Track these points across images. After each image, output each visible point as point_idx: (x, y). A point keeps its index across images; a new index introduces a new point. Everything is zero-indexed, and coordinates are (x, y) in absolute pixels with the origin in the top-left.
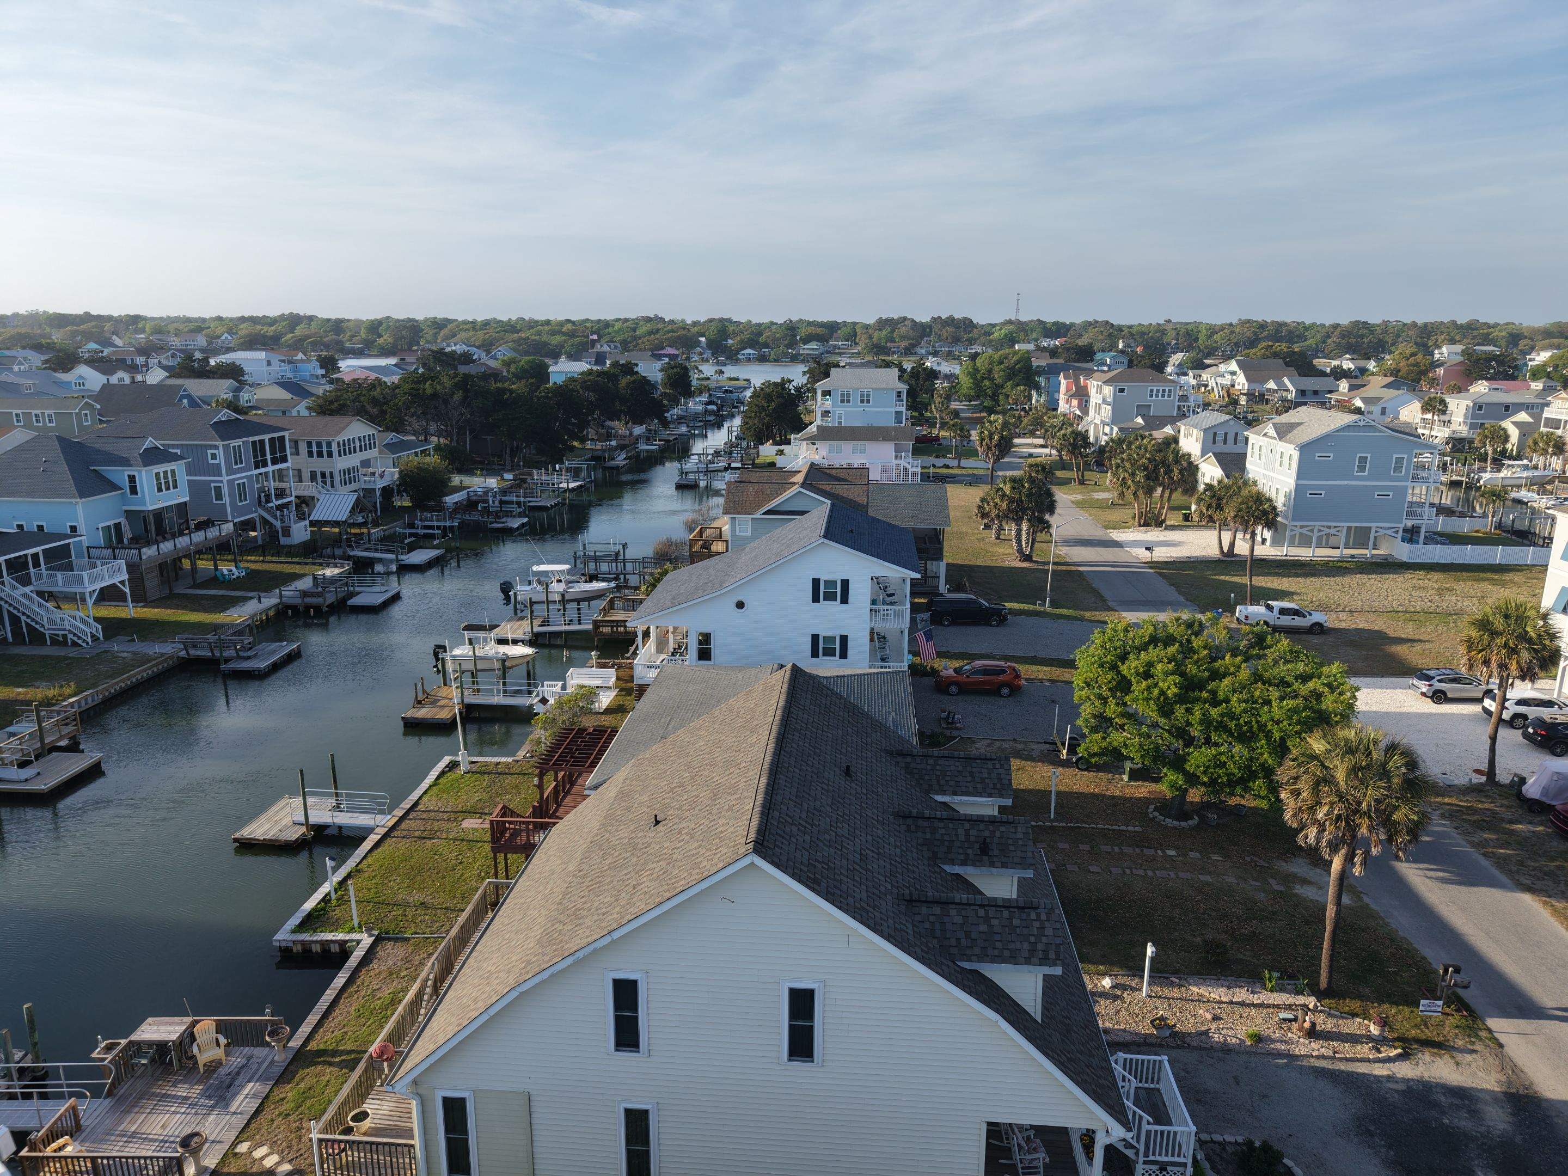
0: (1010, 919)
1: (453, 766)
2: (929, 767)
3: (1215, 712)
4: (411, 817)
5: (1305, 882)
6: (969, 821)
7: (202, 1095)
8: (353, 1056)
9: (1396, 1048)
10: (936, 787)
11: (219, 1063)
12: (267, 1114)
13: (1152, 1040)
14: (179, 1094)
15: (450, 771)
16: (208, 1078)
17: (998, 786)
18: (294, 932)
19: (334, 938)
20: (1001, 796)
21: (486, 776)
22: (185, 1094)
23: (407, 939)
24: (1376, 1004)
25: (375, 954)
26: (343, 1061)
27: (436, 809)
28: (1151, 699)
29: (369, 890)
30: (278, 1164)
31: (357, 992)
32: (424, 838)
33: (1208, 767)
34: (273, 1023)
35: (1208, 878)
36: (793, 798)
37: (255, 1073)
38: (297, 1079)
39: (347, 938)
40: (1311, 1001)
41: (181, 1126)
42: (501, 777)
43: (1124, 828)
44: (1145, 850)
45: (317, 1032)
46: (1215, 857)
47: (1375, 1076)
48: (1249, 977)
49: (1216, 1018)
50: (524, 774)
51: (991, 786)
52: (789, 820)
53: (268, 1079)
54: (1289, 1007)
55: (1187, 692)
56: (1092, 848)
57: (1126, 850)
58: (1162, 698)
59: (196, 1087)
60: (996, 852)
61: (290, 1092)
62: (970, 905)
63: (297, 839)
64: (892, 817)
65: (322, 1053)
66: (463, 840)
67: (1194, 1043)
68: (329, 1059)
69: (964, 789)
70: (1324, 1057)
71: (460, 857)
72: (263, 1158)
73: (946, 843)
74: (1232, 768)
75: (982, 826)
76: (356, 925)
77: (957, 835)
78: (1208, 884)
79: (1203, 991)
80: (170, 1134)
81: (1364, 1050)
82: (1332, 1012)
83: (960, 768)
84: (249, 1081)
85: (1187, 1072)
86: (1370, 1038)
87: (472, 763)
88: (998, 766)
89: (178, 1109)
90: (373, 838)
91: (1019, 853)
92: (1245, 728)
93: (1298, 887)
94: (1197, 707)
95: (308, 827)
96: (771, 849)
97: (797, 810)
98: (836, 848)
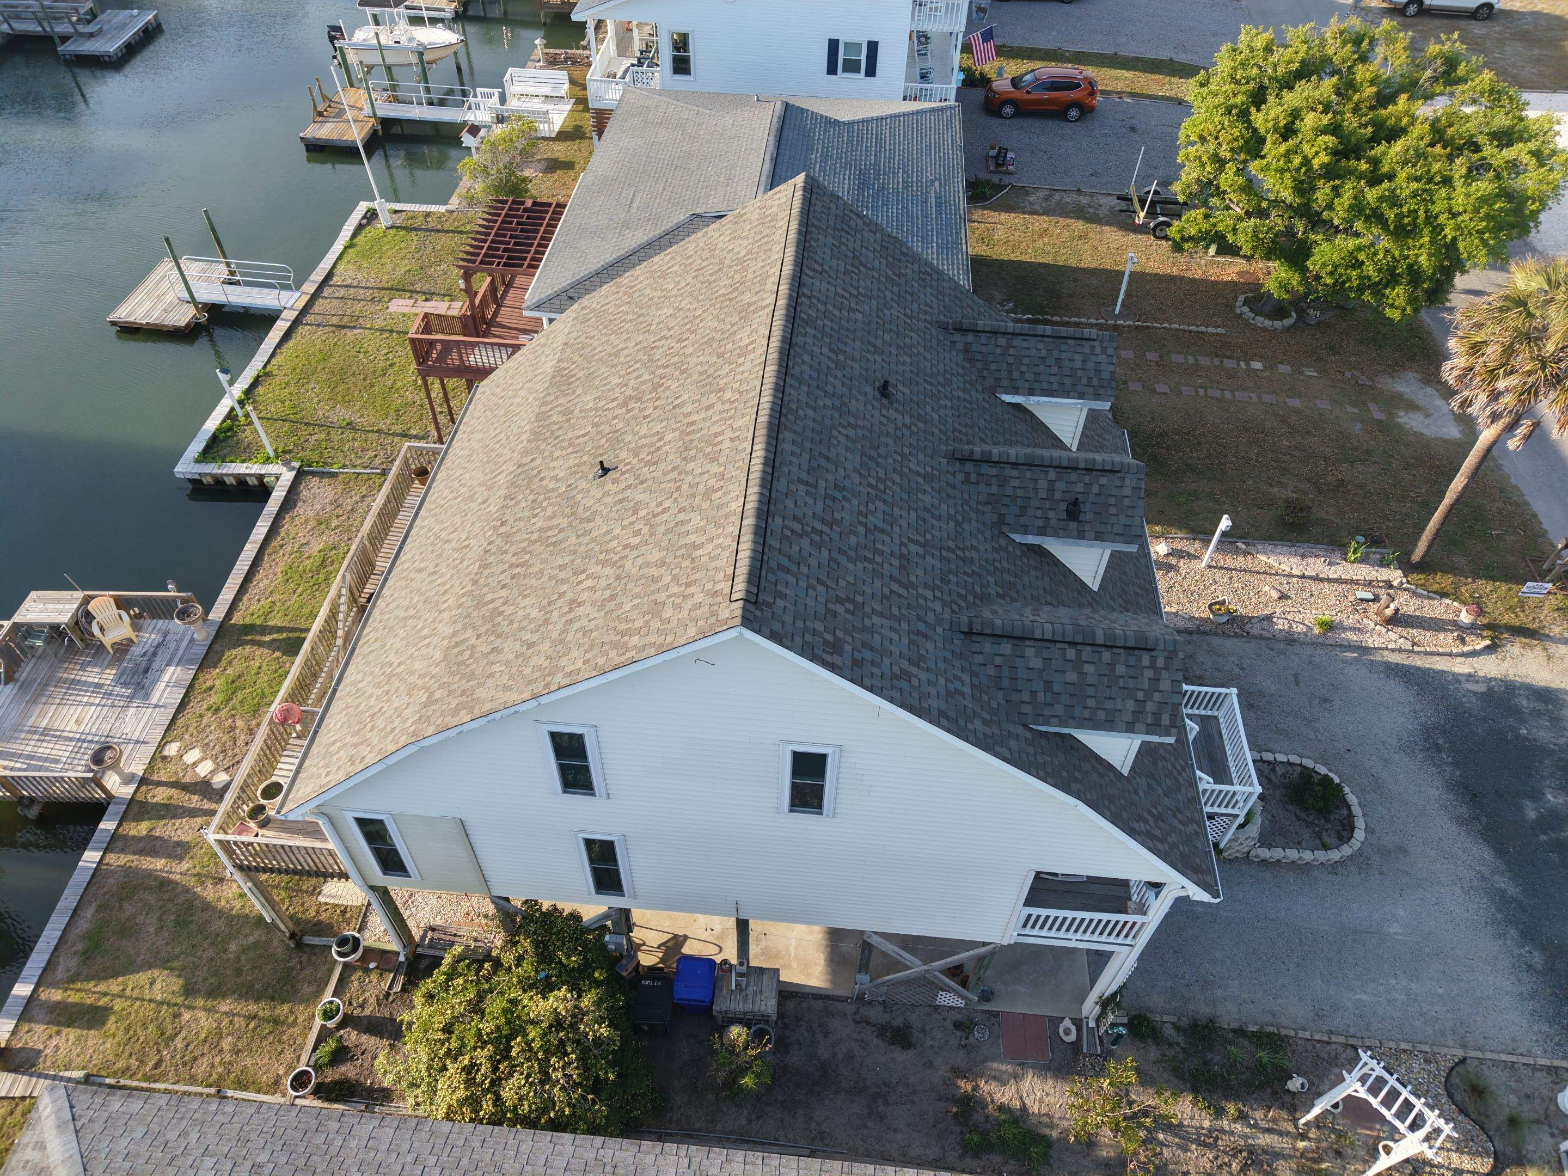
1: (371, 216)
2: (998, 351)
3: (1371, 195)
4: (325, 294)
5: (1412, 406)
6: (1055, 467)
7: (117, 681)
8: (284, 635)
9: (1483, 638)
10: (1005, 382)
11: (130, 642)
12: (194, 707)
13: (1207, 627)
14: (90, 680)
15: (368, 224)
16: (120, 660)
17: (1095, 382)
18: (197, 461)
19: (247, 472)
20: (1097, 397)
21: (414, 233)
22: (96, 681)
23: (334, 475)
24: (1470, 580)
25: (298, 494)
26: (274, 640)
27: (355, 283)
28: (1288, 170)
29: (283, 402)
30: (213, 772)
31: (282, 546)
32: (344, 327)
33: (1337, 266)
34: (184, 601)
35: (1296, 403)
36: (804, 476)
37: (174, 655)
38: (223, 663)
39: (263, 472)
40: (1396, 576)
41: (99, 722)
42: (433, 236)
43: (1202, 329)
44: (1225, 360)
45: (241, 600)
46: (1310, 372)
47: (1454, 674)
48: (1329, 543)
49: (1283, 597)
50: (461, 232)
51: (1084, 381)
52: (797, 527)
53: (190, 662)
54: (1369, 584)
55: (1338, 161)
56: (1161, 357)
57: (1204, 361)
58: (1303, 170)
59: (108, 671)
60: (1089, 516)
61: (216, 678)
63: (188, 325)
64: (944, 461)
65: (249, 629)
66: (391, 331)
67: (1255, 632)
68: (258, 638)
69: (1045, 386)
70: (1400, 650)
71: (390, 356)
72: (195, 764)
73: (1020, 502)
74: (1370, 270)
75: (1074, 476)
76: (272, 454)
77: (1036, 489)
78: (1296, 411)
79: (1273, 561)
80: (87, 731)
81: (1447, 641)
82: (1419, 591)
83: (1044, 353)
84: (168, 665)
85: (1242, 669)
86: (1457, 625)
87: (396, 212)
88: (1098, 350)
89: (92, 700)
90: (280, 327)
91: (1123, 519)
92: (1406, 220)
93: (1402, 413)
94: (1349, 185)
95: (196, 307)
96: (769, 605)
97: (810, 501)
98: (866, 559)
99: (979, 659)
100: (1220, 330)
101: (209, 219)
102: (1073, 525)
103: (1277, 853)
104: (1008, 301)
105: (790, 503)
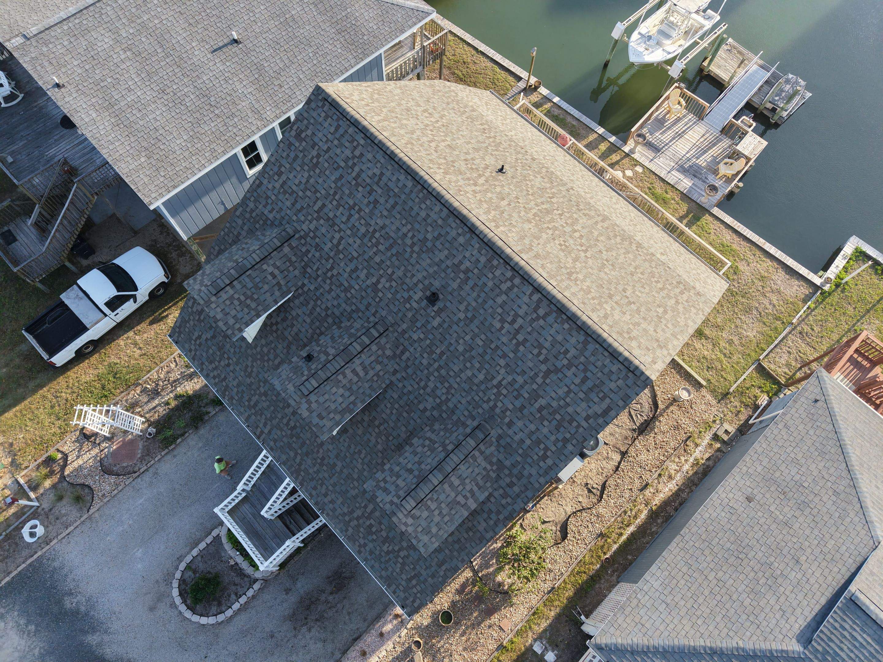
2: (447, 442)
12: (659, 184)
18: (859, 249)
23: (805, 301)
31: (754, 255)
38: (680, 202)
39: (829, 272)
45: (721, 223)
53: (690, 192)
61: (671, 196)
65: (697, 219)
72: (623, 172)
83: (423, 466)
84: (694, 184)
88: (395, 499)
89: (689, 154)
96: (323, 106)
97: (370, 173)
103: (209, 540)
105: (370, 156)
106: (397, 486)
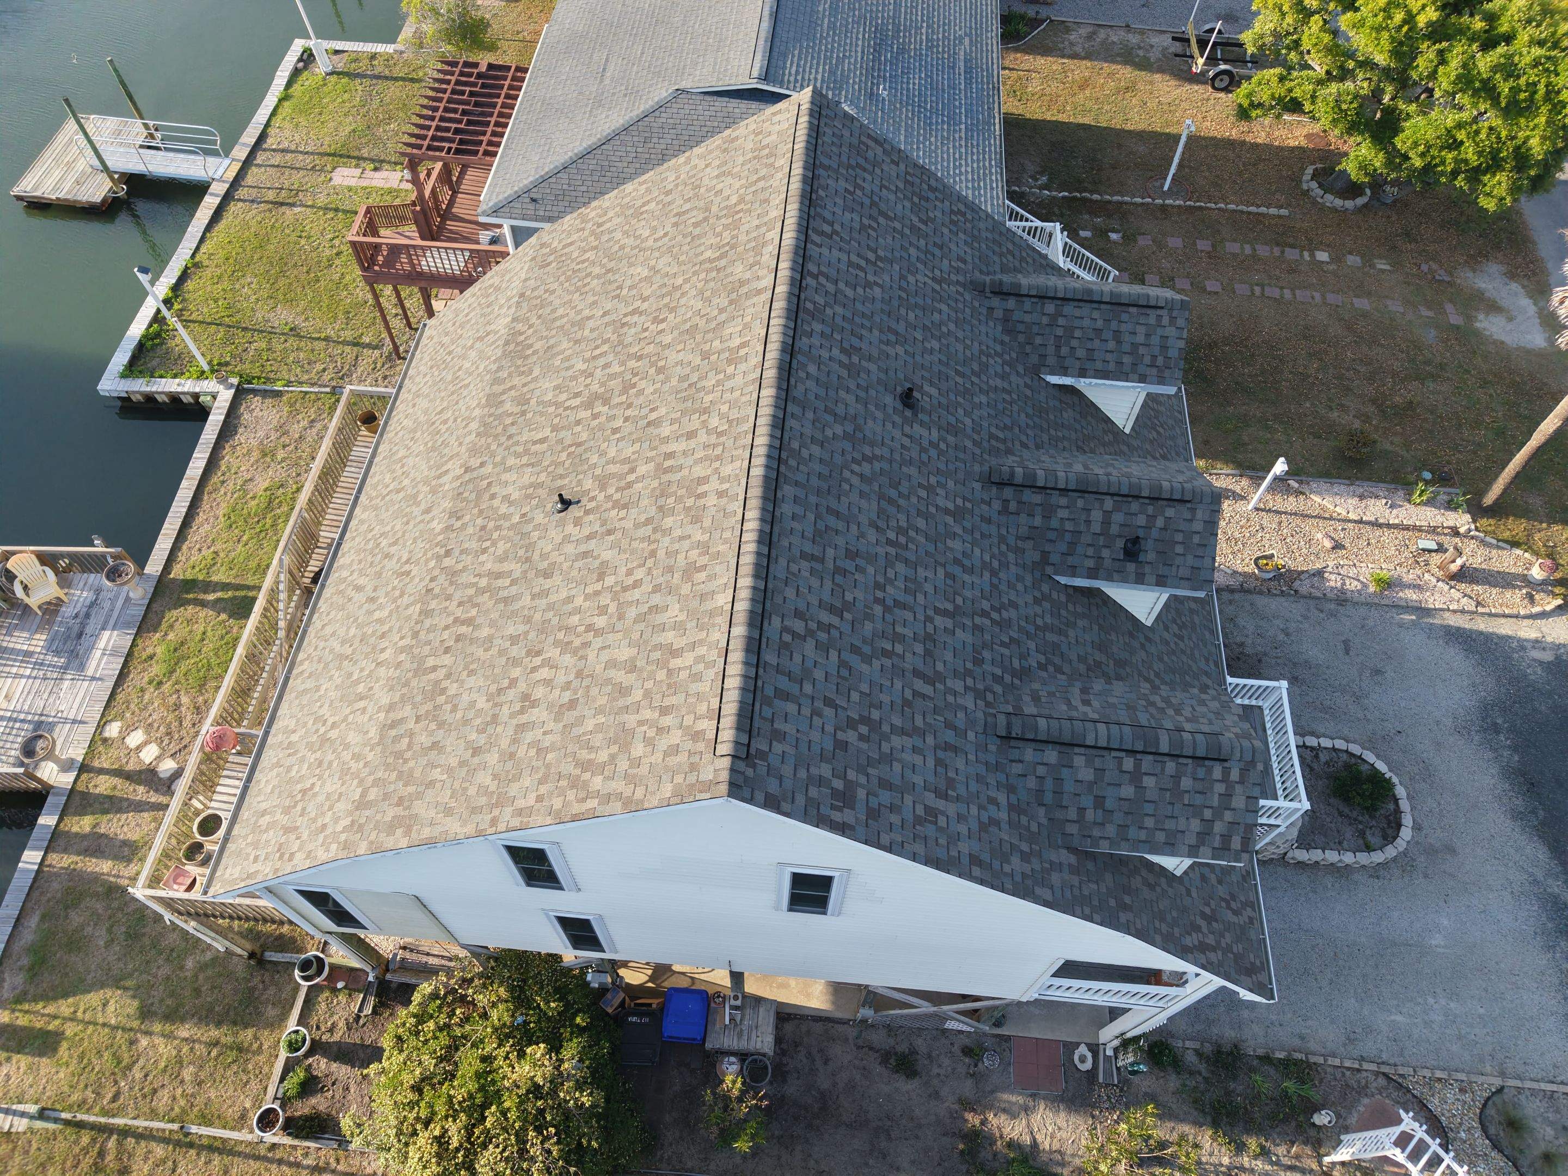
0: (1177, 778)
1: (307, 58)
2: (1045, 320)
3: (1484, 63)
4: (259, 160)
5: (1494, 307)
6: (1112, 495)
7: (48, 648)
8: (230, 594)
9: (1555, 595)
10: (1051, 360)
11: (59, 602)
12: (137, 679)
13: (1252, 584)
14: (18, 647)
15: (305, 68)
16: (50, 623)
17: (1160, 361)
18: (123, 376)
19: (180, 389)
20: (1161, 381)
21: (358, 81)
22: (25, 647)
23: (278, 394)
24: (1544, 525)
25: (239, 417)
26: (218, 600)
27: (293, 147)
28: (1387, 28)
29: (216, 301)
30: (159, 758)
31: (223, 482)
32: (282, 204)
33: (1430, 147)
34: (115, 557)
35: (1363, 304)
36: (808, 548)
37: (109, 616)
38: (164, 626)
39: (197, 390)
40: (1463, 521)
41: (31, 697)
42: (381, 85)
43: (1263, 210)
44: (1287, 250)
45: (180, 549)
46: (1382, 265)
47: (1519, 640)
48: (1393, 481)
49: (1338, 546)
50: (413, 80)
51: (1147, 360)
52: (799, 626)
53: (127, 625)
54: (1433, 530)
55: (1448, 15)
56: (1213, 246)
57: (1263, 251)
58: (1405, 29)
59: (37, 636)
60: (1151, 556)
61: (156, 645)
62: (1111, 749)
63: (104, 200)
64: (977, 486)
65: (190, 585)
66: (336, 210)
67: (1304, 590)
68: (201, 596)
69: (1099, 365)
70: (1463, 611)
71: (336, 242)
72: (139, 748)
73: (1068, 537)
74: (1469, 153)
75: (1135, 506)
76: (206, 368)
77: (1088, 522)
78: (1365, 315)
79: (1328, 503)
80: (18, 708)
81: (1514, 599)
82: (1488, 539)
83: (1100, 324)
84: (103, 629)
85: (1287, 635)
86: (1527, 581)
87: (337, 52)
88: (1165, 321)
89: (21, 671)
90: (210, 203)
91: (1190, 560)
92: (1523, 96)
93: (1481, 316)
94: (1458, 49)
95: (112, 179)
96: (763, 755)
97: (815, 583)
98: (886, 653)
99: (1017, 769)
100: (1284, 212)
101: (116, 70)
102: (1131, 567)
103: (1316, 855)
104: (1042, 173)
105: (790, 593)
106: (1148, 335)
